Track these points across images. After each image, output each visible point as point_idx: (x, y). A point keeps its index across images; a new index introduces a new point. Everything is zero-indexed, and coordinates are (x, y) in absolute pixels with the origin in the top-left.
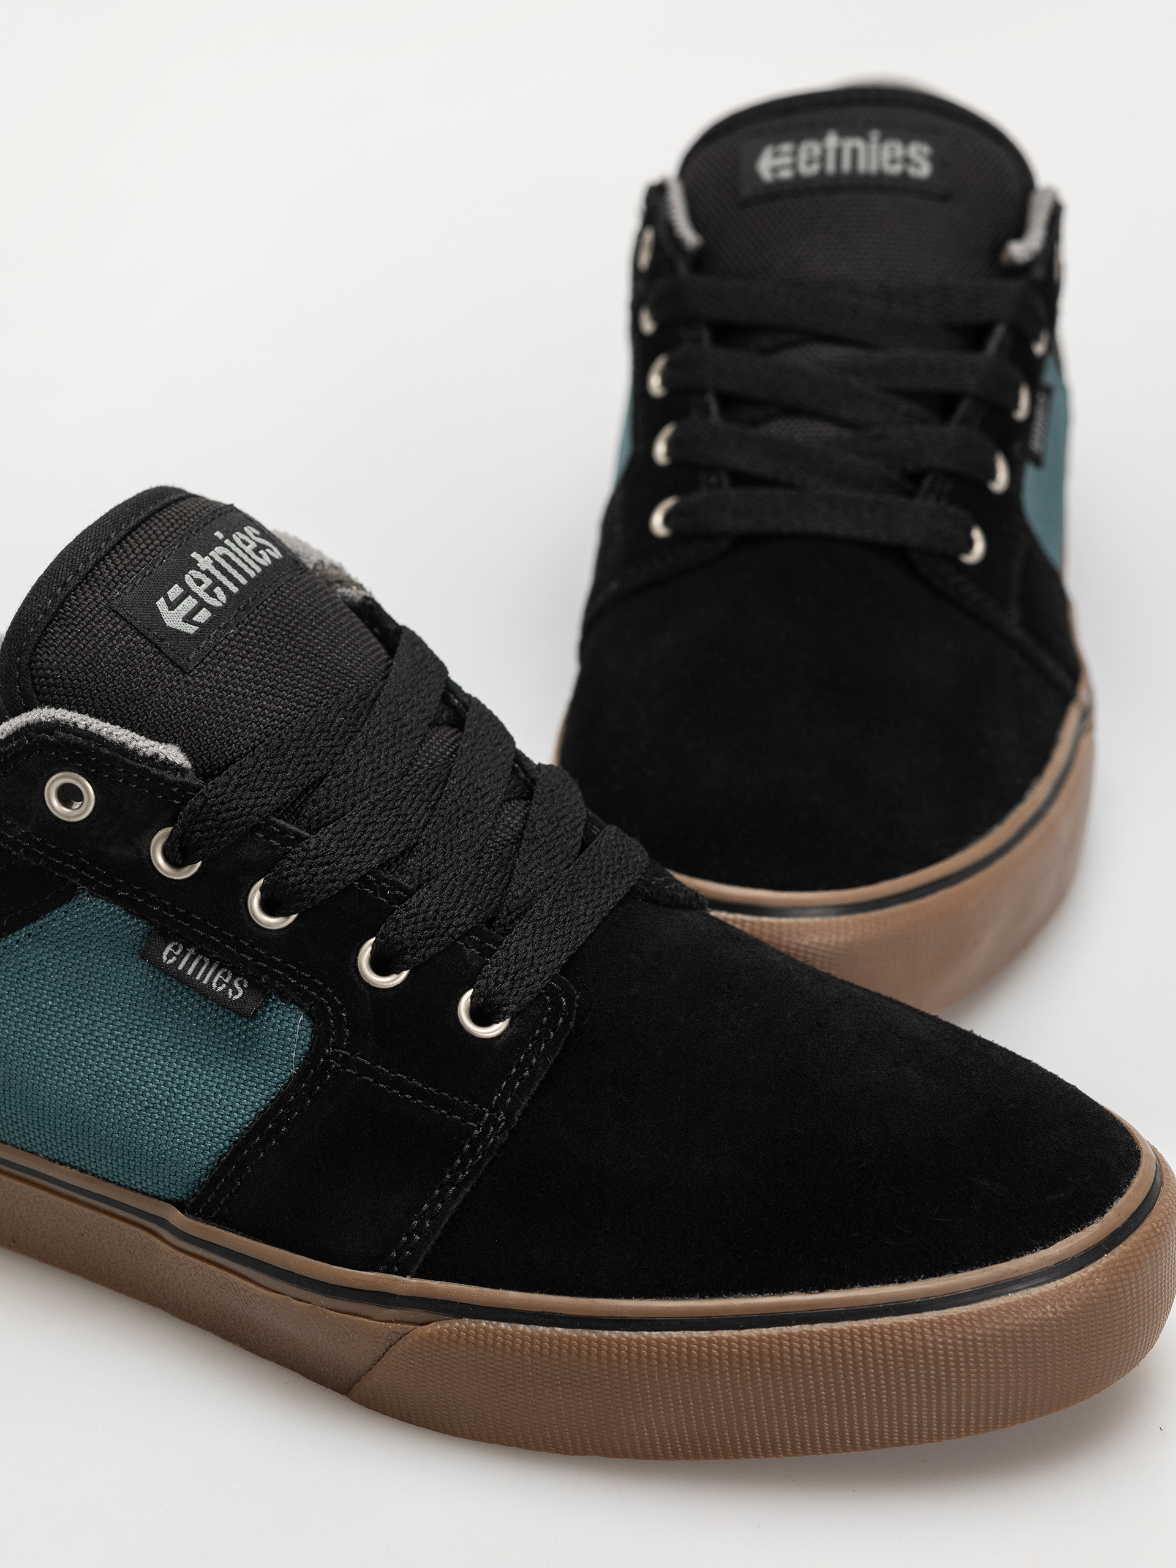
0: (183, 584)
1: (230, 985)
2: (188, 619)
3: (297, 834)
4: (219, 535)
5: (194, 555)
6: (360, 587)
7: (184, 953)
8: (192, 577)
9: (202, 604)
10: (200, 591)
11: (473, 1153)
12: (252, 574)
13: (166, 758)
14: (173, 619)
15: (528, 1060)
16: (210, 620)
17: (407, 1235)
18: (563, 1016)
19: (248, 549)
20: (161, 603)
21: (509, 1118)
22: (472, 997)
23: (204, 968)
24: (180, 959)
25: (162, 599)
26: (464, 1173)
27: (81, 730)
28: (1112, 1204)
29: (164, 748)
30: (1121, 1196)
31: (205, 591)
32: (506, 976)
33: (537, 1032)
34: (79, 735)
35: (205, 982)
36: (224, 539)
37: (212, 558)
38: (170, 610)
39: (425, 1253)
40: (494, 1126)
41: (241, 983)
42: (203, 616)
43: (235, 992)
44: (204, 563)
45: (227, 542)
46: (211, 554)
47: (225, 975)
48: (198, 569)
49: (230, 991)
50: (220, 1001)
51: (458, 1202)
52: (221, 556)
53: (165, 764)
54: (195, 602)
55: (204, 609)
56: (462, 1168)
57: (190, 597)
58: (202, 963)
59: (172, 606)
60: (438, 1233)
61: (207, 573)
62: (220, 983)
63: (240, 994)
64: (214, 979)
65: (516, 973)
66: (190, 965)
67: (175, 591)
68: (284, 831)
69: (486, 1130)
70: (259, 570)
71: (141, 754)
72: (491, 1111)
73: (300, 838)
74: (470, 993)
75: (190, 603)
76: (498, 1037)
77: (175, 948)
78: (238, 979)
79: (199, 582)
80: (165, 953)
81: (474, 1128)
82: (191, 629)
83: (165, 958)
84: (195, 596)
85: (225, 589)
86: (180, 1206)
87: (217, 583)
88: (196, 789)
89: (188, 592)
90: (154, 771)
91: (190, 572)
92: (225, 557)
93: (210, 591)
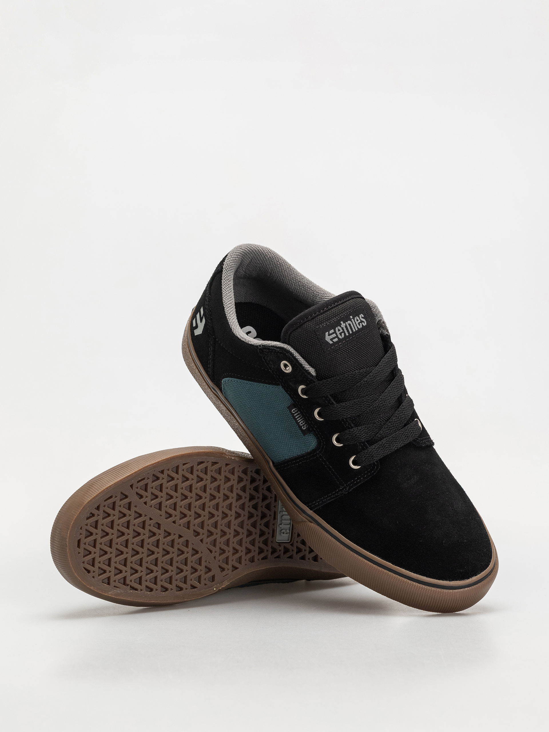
0: (335, 330)
1: (304, 425)
2: (331, 340)
3: (332, 403)
4: (351, 317)
5: (342, 322)
6: (387, 331)
7: (297, 412)
8: (338, 328)
9: (337, 337)
10: (338, 333)
11: (337, 492)
12: (354, 331)
13: (310, 372)
14: (328, 338)
15: (360, 478)
16: (337, 342)
17: (316, 502)
18: (374, 471)
19: (357, 323)
20: (327, 333)
21: (349, 489)
22: (355, 458)
23: (300, 418)
24: (296, 413)
25: (328, 332)
26: (334, 496)
27: (294, 356)
28: (472, 577)
29: (311, 369)
30: (476, 576)
31: (339, 333)
32: (365, 457)
33: (366, 472)
34: (293, 357)
35: (299, 421)
36: (352, 319)
37: (346, 324)
38: (328, 336)
39: (317, 508)
40: (345, 489)
41: (306, 426)
42: (336, 340)
43: (304, 428)
44: (343, 325)
45: (352, 320)
46: (346, 323)
47: (304, 422)
48: (341, 327)
49: (303, 427)
50: (300, 427)
51: (330, 501)
52: (348, 324)
53: (309, 373)
54: (336, 335)
55: (337, 338)
56: (334, 494)
57: (335, 334)
58: (300, 416)
59: (329, 335)
60: (322, 505)
61: (343, 328)
62: (302, 423)
63: (305, 428)
64: (301, 422)
65: (367, 457)
66: (297, 416)
67: (332, 331)
68: (330, 400)
69: (343, 489)
70: (357, 329)
71: (305, 368)
72: (346, 485)
73: (333, 404)
74: (355, 456)
75: (334, 335)
76: (356, 469)
77: (296, 410)
78: (306, 425)
79: (339, 330)
80: (293, 410)
81: (341, 487)
82: (331, 342)
83: (292, 411)
84: (336, 334)
85: (345, 334)
86: (273, 463)
87: (344, 332)
88: (314, 382)
89: (335, 332)
90: (306, 374)
91: (338, 327)
92: (350, 325)
93: (341, 334)
